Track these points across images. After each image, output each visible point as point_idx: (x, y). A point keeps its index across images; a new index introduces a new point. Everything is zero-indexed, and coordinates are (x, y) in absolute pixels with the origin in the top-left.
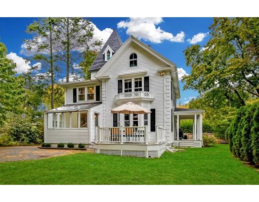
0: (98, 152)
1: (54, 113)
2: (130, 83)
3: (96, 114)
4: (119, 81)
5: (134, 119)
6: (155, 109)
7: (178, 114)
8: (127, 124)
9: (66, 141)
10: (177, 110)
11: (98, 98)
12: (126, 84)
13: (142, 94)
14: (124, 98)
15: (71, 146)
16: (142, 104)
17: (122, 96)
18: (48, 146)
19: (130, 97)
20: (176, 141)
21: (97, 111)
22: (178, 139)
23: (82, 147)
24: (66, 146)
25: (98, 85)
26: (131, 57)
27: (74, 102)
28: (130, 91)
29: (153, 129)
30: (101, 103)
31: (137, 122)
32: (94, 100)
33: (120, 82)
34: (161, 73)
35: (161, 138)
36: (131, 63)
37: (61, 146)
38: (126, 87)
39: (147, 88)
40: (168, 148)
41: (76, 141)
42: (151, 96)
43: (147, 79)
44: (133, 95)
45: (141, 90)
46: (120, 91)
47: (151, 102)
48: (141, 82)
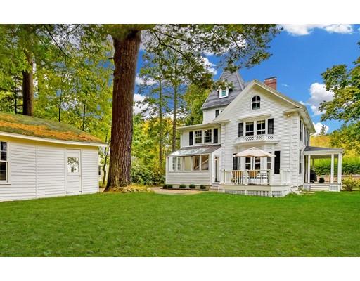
0: (224, 191)
1: (175, 157)
2: (252, 126)
3: (216, 158)
4: (239, 124)
5: (256, 161)
6: (279, 152)
7: (309, 154)
8: (248, 167)
9: (187, 183)
10: (308, 149)
11: (216, 141)
12: (247, 127)
13: (265, 137)
14: (245, 141)
15: (192, 187)
16: (266, 147)
17: (243, 140)
18: (170, 187)
19: (252, 141)
20: (306, 185)
21: (217, 155)
22: (309, 182)
23: (203, 188)
24: (187, 187)
25: (216, 128)
26: (254, 100)
27: (190, 145)
28: (252, 134)
29: (277, 171)
30: (220, 145)
31: (259, 164)
32: (212, 143)
33: (241, 125)
34: (288, 115)
35: (286, 180)
36: (254, 105)
37: (182, 187)
38: (247, 130)
39: (271, 131)
40: (294, 190)
41: (198, 183)
42: (275, 139)
43: (271, 121)
44: (255, 138)
45: (264, 132)
46: (241, 134)
47: (275, 144)
48: (264, 125)
